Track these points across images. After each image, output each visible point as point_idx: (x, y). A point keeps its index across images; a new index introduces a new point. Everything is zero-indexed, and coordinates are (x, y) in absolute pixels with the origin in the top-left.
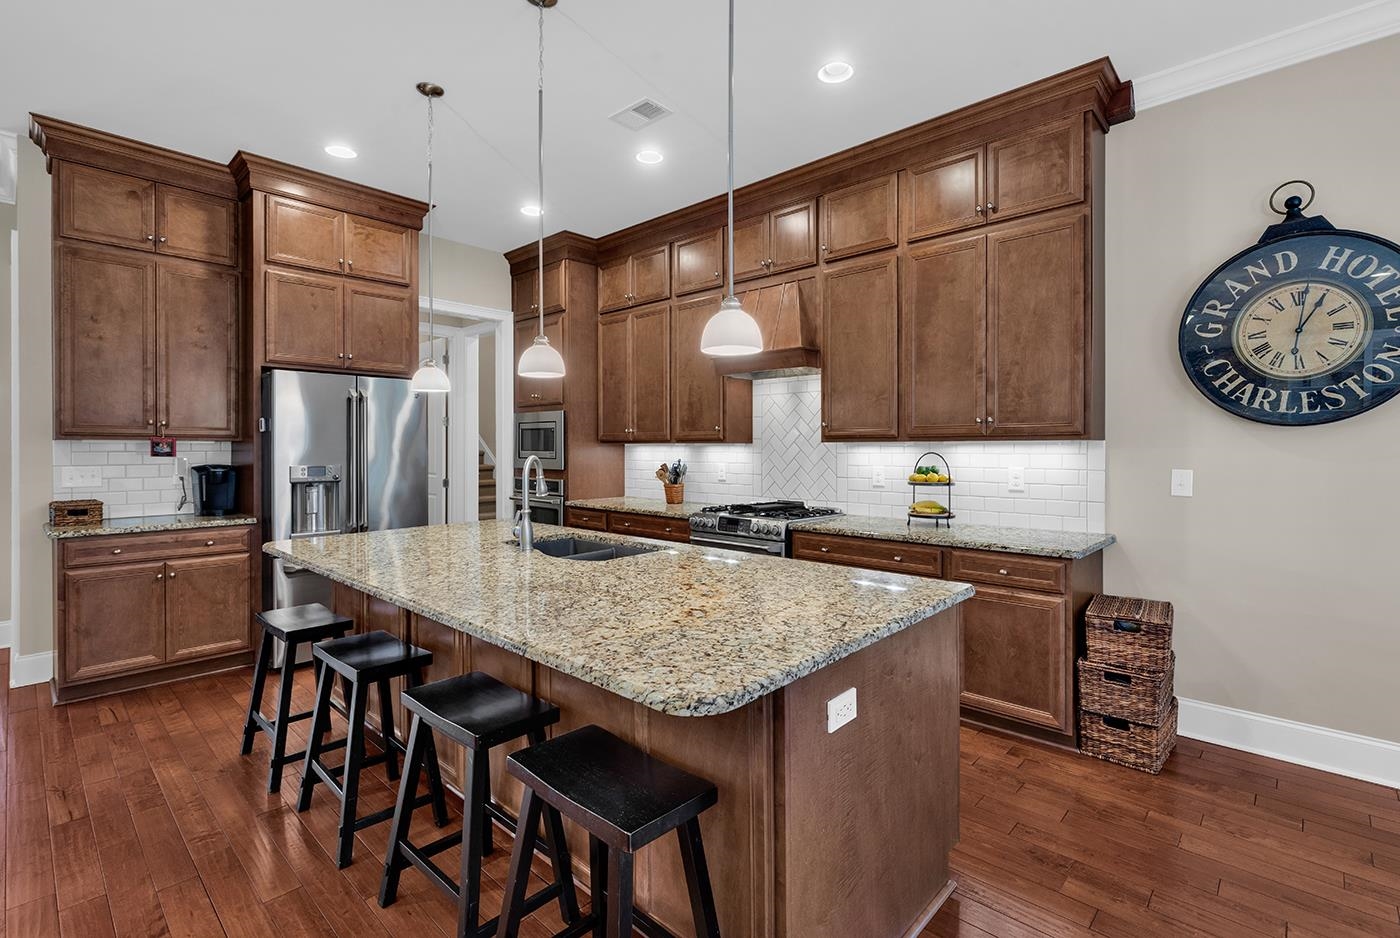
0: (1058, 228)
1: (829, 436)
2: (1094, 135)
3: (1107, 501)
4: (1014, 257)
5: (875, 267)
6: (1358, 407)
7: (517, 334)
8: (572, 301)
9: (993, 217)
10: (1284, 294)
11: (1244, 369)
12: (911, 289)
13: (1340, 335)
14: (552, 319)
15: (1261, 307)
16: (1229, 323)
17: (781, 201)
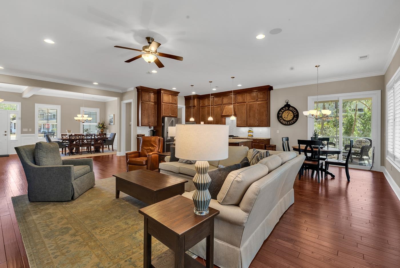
0: (264, 103)
1: (237, 126)
2: (268, 92)
3: (270, 134)
4: (260, 105)
5: (243, 105)
6: (293, 124)
7: (186, 109)
8: (197, 105)
9: (257, 100)
10: (287, 112)
11: (283, 119)
12: (248, 108)
13: (291, 116)
14: (194, 107)
15: (285, 113)
16: (282, 114)
17: (231, 94)
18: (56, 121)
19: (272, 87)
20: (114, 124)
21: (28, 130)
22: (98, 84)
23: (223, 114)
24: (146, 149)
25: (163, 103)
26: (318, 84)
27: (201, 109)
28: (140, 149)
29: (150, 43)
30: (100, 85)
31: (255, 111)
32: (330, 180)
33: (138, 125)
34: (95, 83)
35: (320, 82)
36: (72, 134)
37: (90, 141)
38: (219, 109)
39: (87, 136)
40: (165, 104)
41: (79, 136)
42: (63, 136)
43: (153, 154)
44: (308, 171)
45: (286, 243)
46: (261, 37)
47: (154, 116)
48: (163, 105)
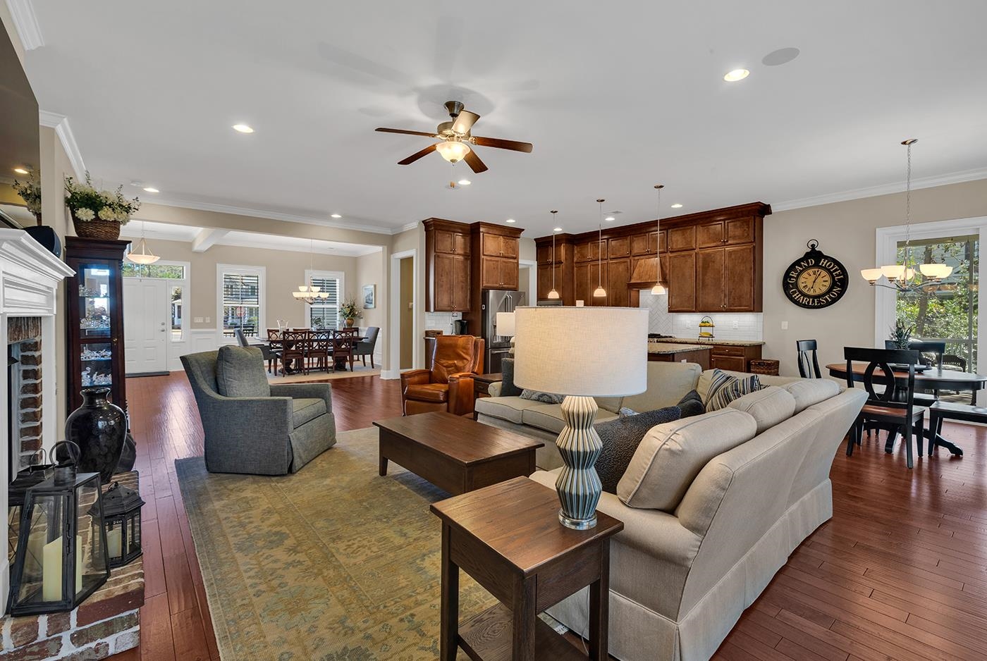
0: (747, 249)
1: (670, 311)
2: (757, 219)
3: (763, 332)
4: (733, 256)
5: (688, 255)
6: (828, 304)
7: (540, 270)
8: (566, 259)
9: (727, 244)
10: (811, 271)
11: (801, 292)
12: (700, 264)
13: (825, 283)
14: (558, 265)
15: (805, 275)
16: (797, 278)
17: (653, 229)
18: (256, 300)
19: (769, 205)
20: (375, 307)
21: (204, 320)
22: (340, 216)
23: (633, 281)
24: (445, 365)
25: (485, 257)
26: (909, 192)
27: (575, 269)
28: (433, 365)
29: (454, 115)
30: (346, 218)
31: (719, 272)
32: (945, 461)
33: (428, 309)
34: (336, 216)
35: (916, 185)
36: (288, 330)
37: (325, 346)
38: (621, 268)
39: (318, 333)
40: (489, 258)
41: (303, 333)
42: (271, 334)
43: (460, 376)
44: (877, 433)
45: (807, 623)
46: (737, 75)
47: (462, 288)
48: (485, 262)
